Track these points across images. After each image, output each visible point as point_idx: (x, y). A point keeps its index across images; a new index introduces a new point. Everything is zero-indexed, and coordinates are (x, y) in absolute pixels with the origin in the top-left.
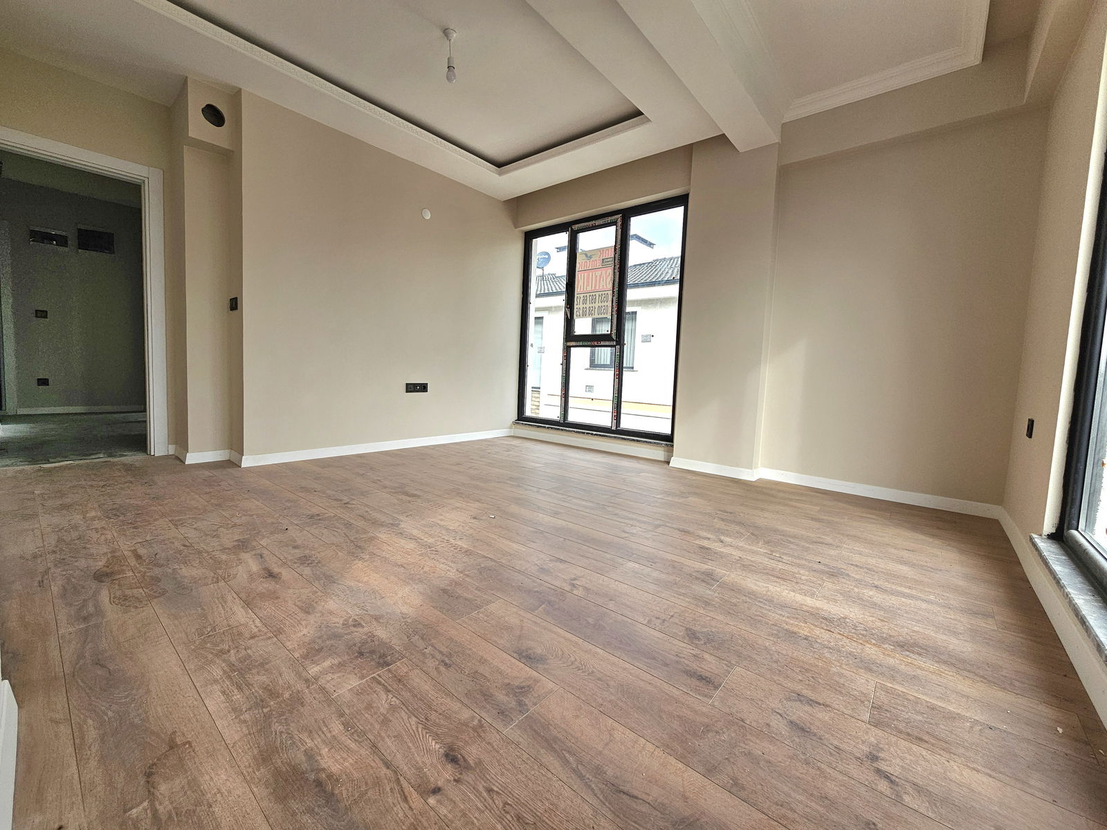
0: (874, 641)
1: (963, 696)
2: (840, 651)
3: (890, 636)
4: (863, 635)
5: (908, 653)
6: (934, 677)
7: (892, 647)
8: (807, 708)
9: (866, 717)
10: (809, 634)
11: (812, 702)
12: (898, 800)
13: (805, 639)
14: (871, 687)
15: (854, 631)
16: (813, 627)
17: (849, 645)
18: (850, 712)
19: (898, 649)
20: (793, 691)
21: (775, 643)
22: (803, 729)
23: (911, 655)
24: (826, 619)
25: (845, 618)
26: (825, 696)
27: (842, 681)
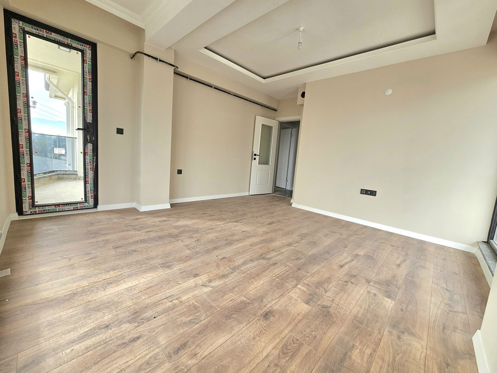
0: (86, 288)
1: (46, 290)
2: (95, 275)
3: (81, 296)
4: (92, 287)
5: (71, 293)
6: (58, 290)
7: (78, 291)
8: (91, 257)
9: (75, 265)
10: (109, 273)
11: (91, 259)
12: (61, 257)
13: (109, 271)
14: (78, 272)
15: (97, 286)
16: (111, 276)
17: (94, 280)
18: (80, 263)
19: (75, 292)
20: (97, 258)
21: (115, 264)
22: (88, 254)
23: (69, 293)
24: (111, 283)
25: (104, 290)
26: (89, 262)
27: (87, 268)
